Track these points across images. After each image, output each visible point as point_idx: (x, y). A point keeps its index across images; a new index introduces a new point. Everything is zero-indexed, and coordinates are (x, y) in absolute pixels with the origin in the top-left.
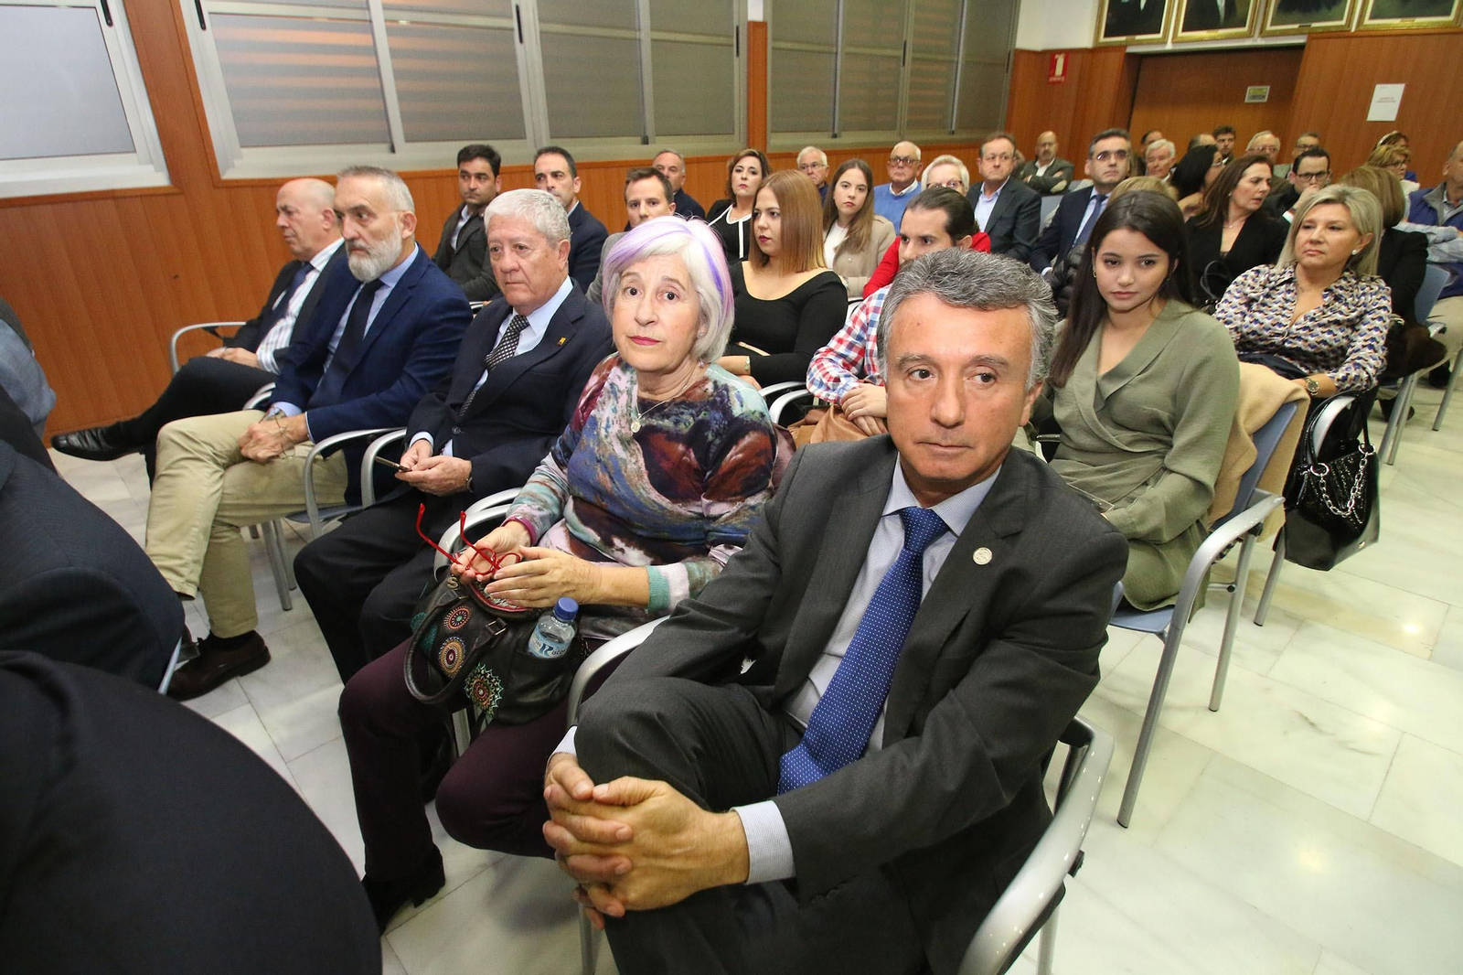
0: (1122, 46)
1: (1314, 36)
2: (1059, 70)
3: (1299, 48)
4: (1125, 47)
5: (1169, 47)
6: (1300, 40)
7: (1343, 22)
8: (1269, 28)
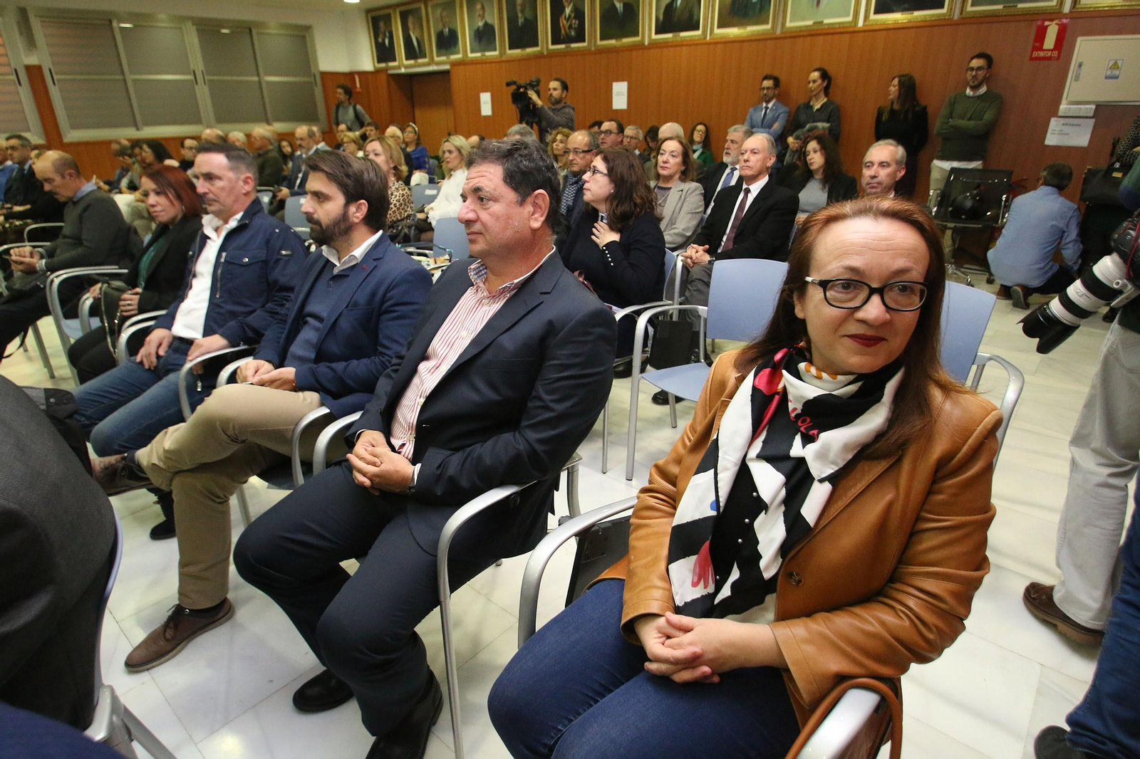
0: (386, 70)
1: (454, 64)
2: (358, 85)
3: (446, 73)
4: (387, 70)
5: (403, 70)
6: (447, 67)
7: (460, 56)
8: (436, 59)
